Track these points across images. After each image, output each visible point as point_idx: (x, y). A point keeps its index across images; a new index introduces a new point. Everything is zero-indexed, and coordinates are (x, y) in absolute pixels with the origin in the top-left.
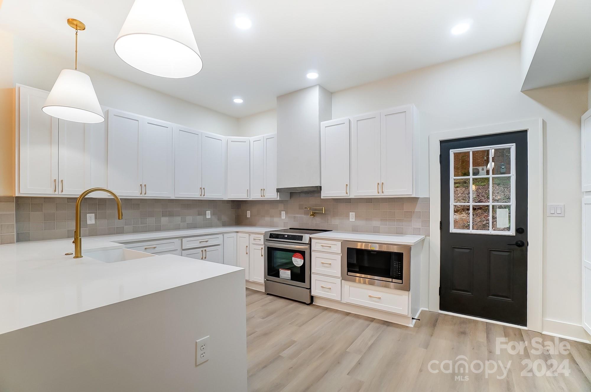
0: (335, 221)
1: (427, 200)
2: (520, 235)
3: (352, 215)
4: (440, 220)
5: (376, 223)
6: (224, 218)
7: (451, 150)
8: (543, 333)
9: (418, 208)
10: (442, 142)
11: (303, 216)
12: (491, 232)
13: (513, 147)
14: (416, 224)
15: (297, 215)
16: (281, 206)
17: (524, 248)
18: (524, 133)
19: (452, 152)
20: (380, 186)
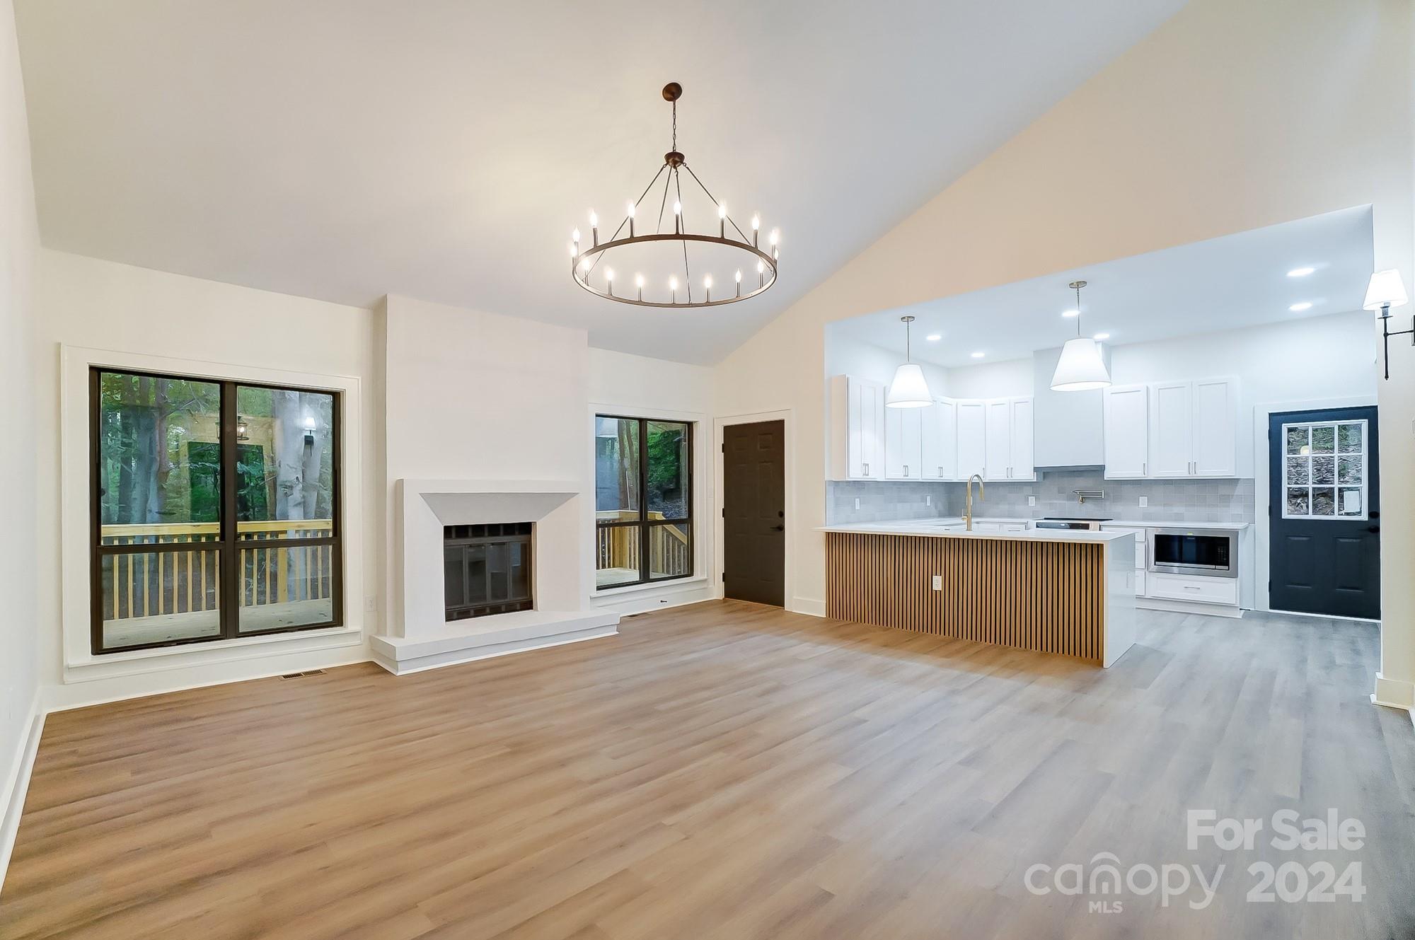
0: (1118, 508)
1: (1250, 482)
2: (1372, 520)
3: (1143, 500)
4: (1268, 505)
5: (1177, 509)
6: (940, 506)
7: (1283, 424)
9: (1239, 490)
10: (1271, 414)
11: (1066, 502)
12: (1335, 517)
13: (1363, 423)
14: (1236, 509)
15: (1055, 501)
16: (1028, 490)
17: (1378, 534)
18: (1375, 408)
19: (1285, 427)
20: (1192, 466)
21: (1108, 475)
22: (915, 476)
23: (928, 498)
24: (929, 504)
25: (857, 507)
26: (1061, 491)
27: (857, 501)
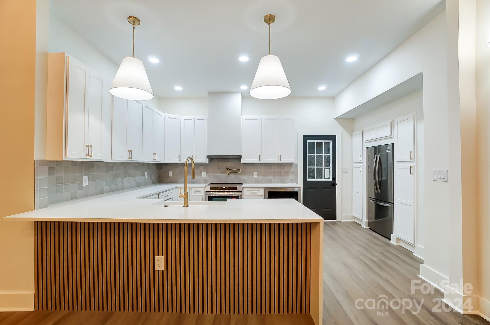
0: (245, 177)
1: (297, 165)
2: (334, 181)
3: (256, 173)
6: (153, 177)
7: (307, 141)
8: (342, 221)
9: (292, 169)
10: (304, 136)
12: (323, 180)
13: (331, 142)
14: (291, 177)
15: (216, 174)
16: (202, 168)
17: (335, 186)
18: (335, 136)
19: (308, 141)
20: (279, 157)
21: (243, 161)
22: (137, 158)
23: (146, 173)
24: (146, 177)
25: (85, 183)
26: (218, 169)
27: (85, 178)
